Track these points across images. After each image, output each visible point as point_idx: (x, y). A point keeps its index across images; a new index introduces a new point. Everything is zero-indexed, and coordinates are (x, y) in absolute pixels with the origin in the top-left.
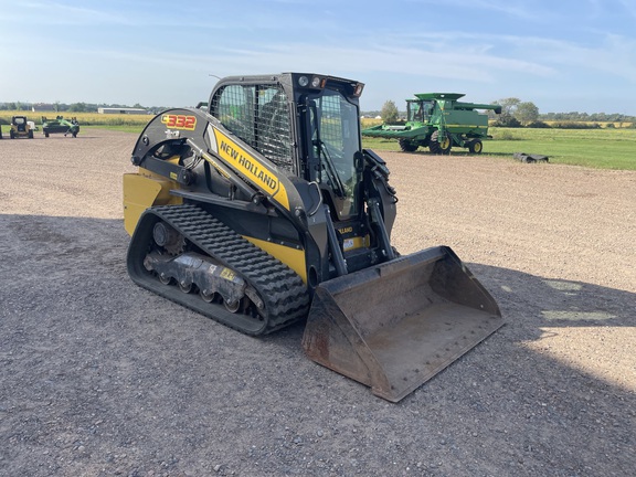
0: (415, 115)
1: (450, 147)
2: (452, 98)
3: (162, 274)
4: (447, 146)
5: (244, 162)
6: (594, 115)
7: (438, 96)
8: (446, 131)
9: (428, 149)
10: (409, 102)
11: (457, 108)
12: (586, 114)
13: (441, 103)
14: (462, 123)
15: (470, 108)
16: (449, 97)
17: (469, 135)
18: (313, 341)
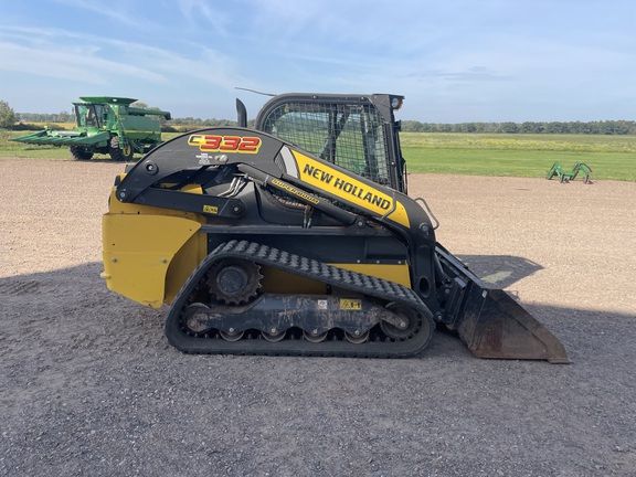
0: (87, 120)
1: (132, 154)
2: (124, 102)
3: (231, 330)
4: (129, 152)
5: (343, 186)
6: (208, 120)
7: (110, 100)
8: (126, 138)
9: (108, 156)
10: (77, 105)
11: (130, 114)
12: (200, 120)
13: (115, 108)
14: (139, 129)
15: (141, 114)
16: (121, 101)
17: (146, 141)
18: (484, 339)
